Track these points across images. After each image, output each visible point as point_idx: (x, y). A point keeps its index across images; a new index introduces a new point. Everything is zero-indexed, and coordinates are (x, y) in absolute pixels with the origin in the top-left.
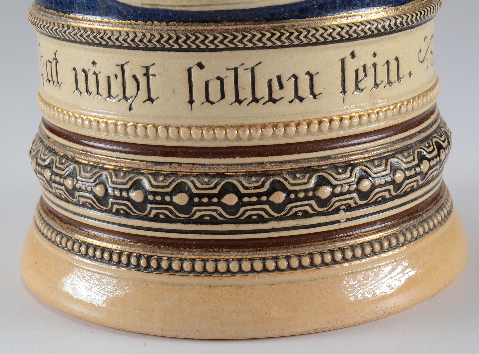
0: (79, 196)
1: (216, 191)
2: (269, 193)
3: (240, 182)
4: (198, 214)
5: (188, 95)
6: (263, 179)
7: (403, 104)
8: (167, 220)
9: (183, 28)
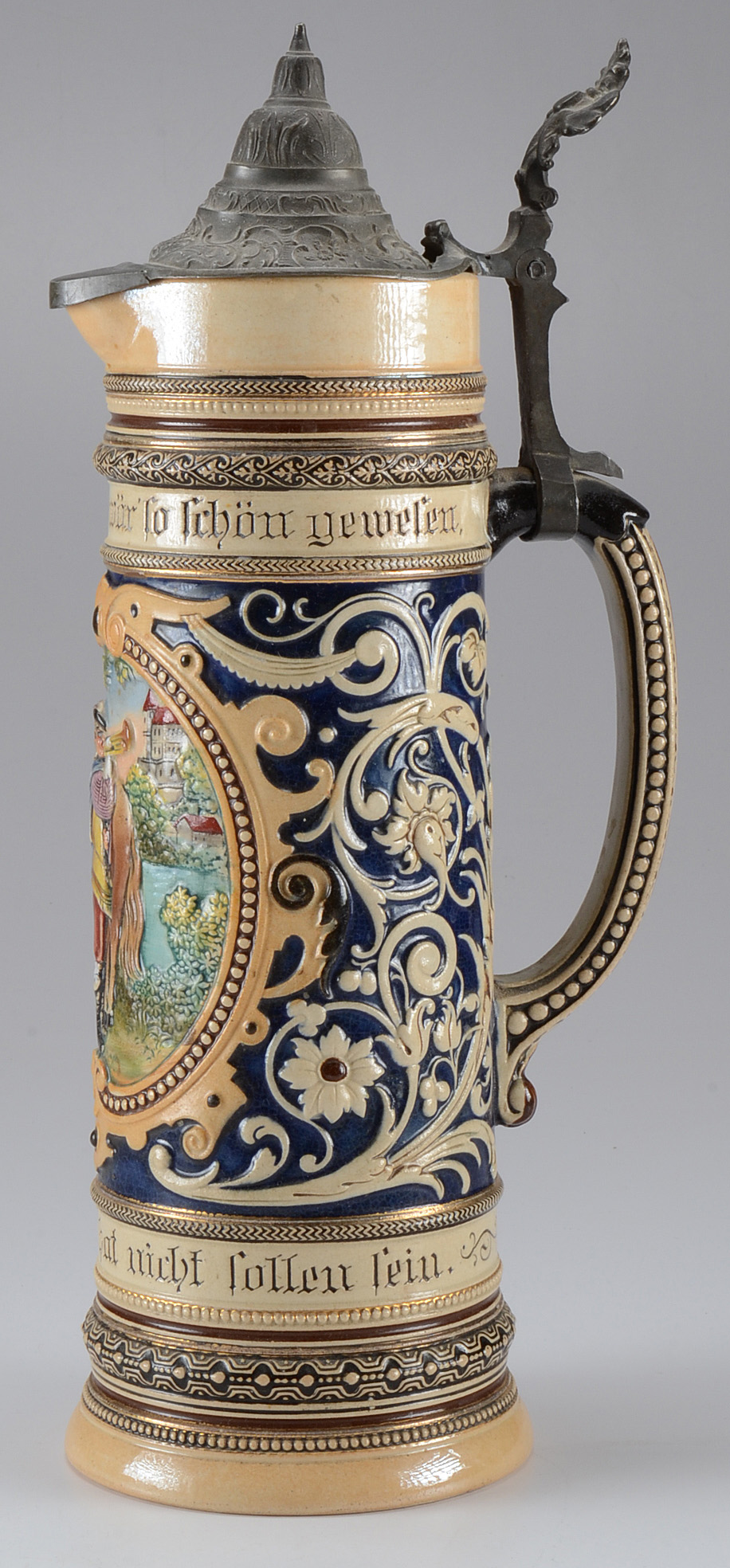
0: (127, 1371)
1: (250, 1372)
2: (298, 1377)
3: (273, 1364)
4: (234, 1393)
5: (230, 1280)
6: (295, 1363)
7: (448, 1297)
8: (206, 1397)
9: (228, 1220)
